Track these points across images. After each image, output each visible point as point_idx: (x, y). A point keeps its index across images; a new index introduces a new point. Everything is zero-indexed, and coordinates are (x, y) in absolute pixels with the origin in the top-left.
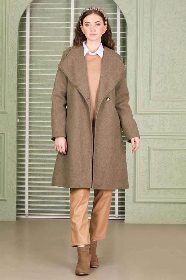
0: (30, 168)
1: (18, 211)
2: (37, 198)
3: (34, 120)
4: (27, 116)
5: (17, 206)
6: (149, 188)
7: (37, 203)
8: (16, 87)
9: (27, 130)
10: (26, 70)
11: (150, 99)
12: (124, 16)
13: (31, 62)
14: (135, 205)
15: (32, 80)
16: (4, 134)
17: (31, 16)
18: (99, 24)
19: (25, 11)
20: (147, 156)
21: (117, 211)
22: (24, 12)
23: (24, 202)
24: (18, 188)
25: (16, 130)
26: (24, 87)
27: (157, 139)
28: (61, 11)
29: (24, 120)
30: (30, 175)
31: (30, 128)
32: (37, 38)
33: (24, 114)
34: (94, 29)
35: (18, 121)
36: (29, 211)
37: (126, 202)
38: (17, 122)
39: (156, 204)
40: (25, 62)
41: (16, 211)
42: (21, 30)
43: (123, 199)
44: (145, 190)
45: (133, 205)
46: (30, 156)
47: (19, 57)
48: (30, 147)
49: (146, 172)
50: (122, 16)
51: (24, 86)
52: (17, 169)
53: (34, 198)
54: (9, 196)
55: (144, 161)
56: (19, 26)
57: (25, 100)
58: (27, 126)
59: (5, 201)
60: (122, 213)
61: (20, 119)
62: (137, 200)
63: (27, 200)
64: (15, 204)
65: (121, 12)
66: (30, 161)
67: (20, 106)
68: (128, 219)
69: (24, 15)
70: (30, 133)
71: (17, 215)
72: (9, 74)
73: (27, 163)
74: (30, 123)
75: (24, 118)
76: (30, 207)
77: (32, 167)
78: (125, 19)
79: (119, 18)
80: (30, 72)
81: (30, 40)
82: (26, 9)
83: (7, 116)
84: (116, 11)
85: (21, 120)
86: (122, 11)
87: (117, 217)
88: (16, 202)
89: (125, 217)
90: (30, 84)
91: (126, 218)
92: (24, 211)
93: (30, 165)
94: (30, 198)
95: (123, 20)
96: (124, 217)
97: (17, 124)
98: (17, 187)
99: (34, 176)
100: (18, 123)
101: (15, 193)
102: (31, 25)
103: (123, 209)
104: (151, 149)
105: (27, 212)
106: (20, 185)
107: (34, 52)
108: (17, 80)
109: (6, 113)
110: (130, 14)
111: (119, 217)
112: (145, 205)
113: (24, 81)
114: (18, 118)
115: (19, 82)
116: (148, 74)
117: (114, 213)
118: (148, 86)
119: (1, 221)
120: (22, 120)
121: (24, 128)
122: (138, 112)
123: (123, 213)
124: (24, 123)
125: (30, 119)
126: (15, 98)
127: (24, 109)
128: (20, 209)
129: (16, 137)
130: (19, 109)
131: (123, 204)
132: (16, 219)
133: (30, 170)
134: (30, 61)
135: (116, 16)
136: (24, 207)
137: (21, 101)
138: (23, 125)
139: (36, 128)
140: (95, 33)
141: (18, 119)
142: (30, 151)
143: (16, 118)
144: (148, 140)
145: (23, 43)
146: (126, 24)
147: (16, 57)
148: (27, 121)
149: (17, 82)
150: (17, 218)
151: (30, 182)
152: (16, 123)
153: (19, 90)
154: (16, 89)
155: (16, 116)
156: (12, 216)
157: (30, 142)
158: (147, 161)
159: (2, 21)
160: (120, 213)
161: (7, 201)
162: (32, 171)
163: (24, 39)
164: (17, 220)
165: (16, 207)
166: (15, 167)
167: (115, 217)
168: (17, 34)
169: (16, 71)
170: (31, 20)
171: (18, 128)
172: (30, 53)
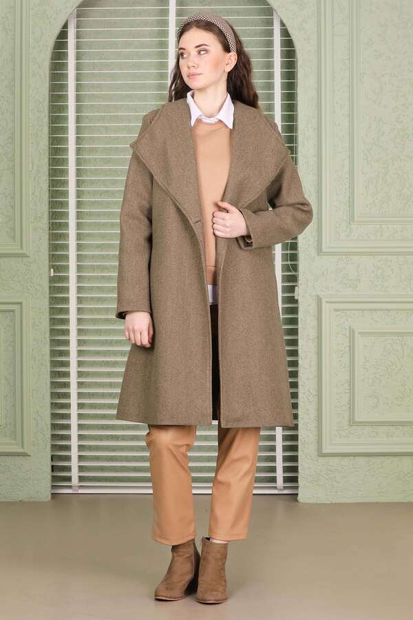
0: (81, 380)
1: (54, 479)
2: (97, 448)
3: (89, 272)
4: (73, 263)
5: (52, 466)
6: (352, 422)
7: (97, 458)
8: (47, 196)
9: (73, 295)
10: (67, 159)
11: (352, 218)
12: (288, 33)
13: (79, 140)
14: (321, 460)
15: (83, 181)
16: (20, 303)
17: (78, 36)
19: (66, 26)
20: (347, 349)
21: (280, 475)
22: (63, 28)
23: (68, 458)
24: (54, 426)
25: (47, 295)
26: (65, 196)
27: (368, 310)
28: (146, 24)
29: (65, 272)
30: (80, 395)
31: (79, 289)
32: (93, 86)
33: (66, 257)
34: (193, 61)
35: (52, 274)
36: (80, 477)
37: (300, 454)
38: (50, 277)
39: (370, 458)
40: (65, 140)
41: (49, 477)
42: (56, 68)
43: (295, 448)
44: (343, 427)
45: (317, 461)
46: (80, 353)
47: (52, 130)
48: (80, 332)
49: (346, 386)
50: (285, 33)
51: (65, 194)
52: (51, 382)
53: (90, 448)
54: (34, 445)
55: (340, 361)
56: (52, 59)
57: (66, 225)
58: (73, 284)
59: (25, 455)
60: (292, 480)
61: (57, 269)
62: (325, 451)
63: (74, 453)
64: (49, 463)
65: (282, 24)
66: (80, 364)
67: (57, 240)
68: (306, 493)
69: (63, 34)
70: (80, 300)
71: (53, 487)
72: (30, 169)
73: (73, 369)
74: (79, 278)
75: (66, 268)
76: (81, 468)
77: (86, 377)
78: (291, 39)
79: (277, 38)
80: (78, 162)
81: (77, 90)
82: (67, 21)
83: (26, 263)
84: (270, 23)
85: (59, 272)
86: (285, 22)
87: (281, 490)
88: (50, 457)
89: (300, 489)
90: (77, 190)
91: (301, 492)
92: (69, 479)
93: (80, 374)
94: (81, 448)
95: (288, 43)
96: (297, 488)
97: (50, 282)
98: (52, 424)
99: (90, 398)
100: (52, 280)
101: (48, 436)
102: (78, 57)
103: (295, 469)
104: (356, 334)
105: (75, 481)
106: (60, 419)
107: (87, 117)
108: (48, 181)
109: (24, 256)
110: (303, 28)
111: (285, 488)
112: (345, 461)
113: (65, 183)
114: (53, 267)
115: (53, 187)
116: (347, 163)
117: (274, 480)
118: (346, 189)
119: (18, 500)
120: (62, 272)
121: (67, 289)
122: (324, 250)
123: (295, 480)
124: (66, 279)
125: (79, 268)
126: (45, 222)
127: (66, 247)
128: (59, 473)
129: (48, 310)
130: (53, 248)
131: (295, 459)
132: (50, 497)
133: (80, 384)
134: (77, 137)
135: (271, 33)
136: (69, 469)
137: (57, 229)
138: (63, 282)
139: (92, 288)
141: (52, 270)
142: (80, 342)
143: (47, 267)
144: (348, 313)
145: (60, 96)
146: (294, 51)
147: (46, 130)
148: (72, 273)
149: (48, 186)
150: (52, 494)
151: (82, 412)
152: (47, 279)
153: (53, 204)
154: (47, 204)
155: (46, 263)
156: (41, 488)
157: (80, 321)
158: (346, 360)
159: (14, 48)
160: (286, 480)
161: (30, 456)
162: (86, 387)
163: (64, 87)
164: (52, 498)
165: (50, 469)
166: (47, 379)
167: (275, 488)
168: (48, 78)
169: (46, 161)
170: (78, 46)
171: (53, 290)
172: (78, 120)
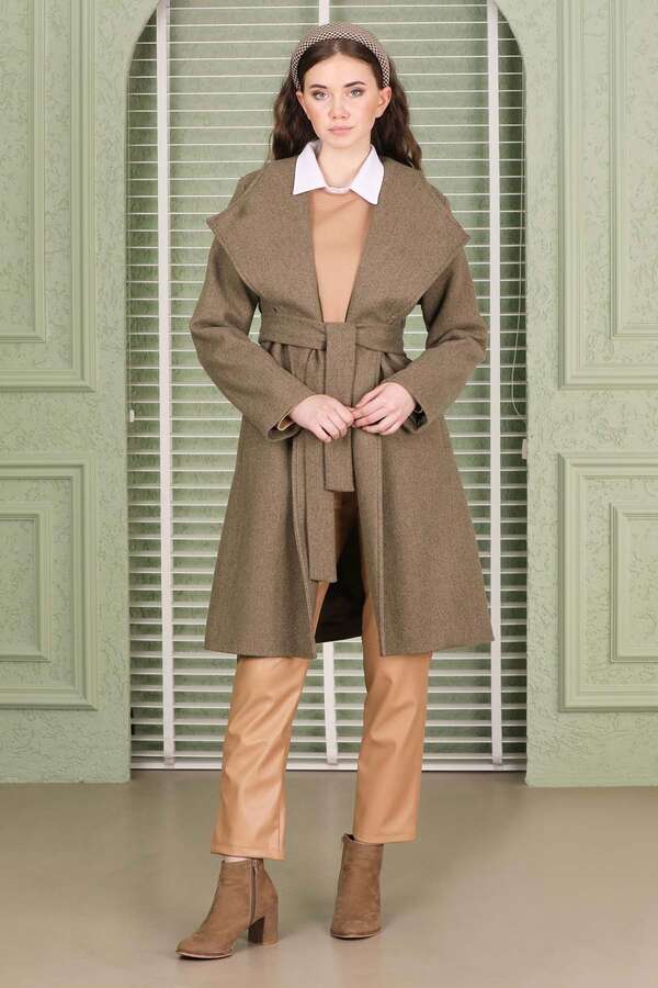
0: (180, 588)
1: (136, 746)
2: (205, 697)
3: (192, 415)
4: (165, 401)
5: (133, 726)
6: (613, 656)
7: (206, 714)
8: (123, 294)
9: (165, 452)
10: (156, 233)
11: (613, 329)
12: (511, 31)
13: (174, 204)
14: (564, 718)
15: (182, 270)
16: (81, 466)
17: (173, 36)
19: (152, 20)
20: (606, 539)
21: (497, 740)
22: (149, 24)
23: (158, 713)
24: (135, 662)
25: (124, 454)
26: (152, 292)
27: (639, 477)
28: (282, 16)
29: (153, 415)
30: (177, 613)
31: (176, 443)
32: (197, 116)
33: (155, 392)
35: (132, 419)
36: (176, 743)
37: (530, 707)
38: (129, 423)
39: (641, 716)
40: (153, 204)
41: (128, 744)
42: (137, 87)
43: (521, 698)
44: (600, 665)
45: (557, 720)
46: (177, 544)
47: (132, 186)
48: (177, 510)
49: (604, 600)
50: (506, 31)
51: (153, 290)
52: (131, 592)
53: (194, 697)
54: (102, 694)
55: (594, 559)
56: (132, 73)
57: (155, 339)
58: (165, 435)
59: (88, 709)
60: (517, 748)
61: (139, 410)
62: (569, 703)
63: (168, 705)
64: (127, 722)
65: (501, 17)
66: (177, 562)
67: (139, 364)
68: (540, 769)
69: (149, 34)
70: (177, 460)
71: (134, 759)
72: (97, 249)
73: (166, 571)
74: (176, 426)
75: (155, 409)
76: (178, 730)
77: (186, 583)
78: (515, 42)
79: (493, 40)
80: (174, 239)
81: (172, 123)
82: (155, 12)
83: (91, 402)
84: (482, 14)
85: (144, 415)
86: (505, 14)
87: (499, 765)
88: (128, 712)
89: (529, 764)
90: (173, 284)
91: (530, 768)
92: (159, 746)
93: (177, 579)
94: (178, 696)
95: (511, 47)
96: (524, 761)
97: (129, 431)
98: (132, 659)
99: (194, 617)
100: (132, 428)
101: (127, 679)
102: (174, 69)
103: (522, 732)
104: (620, 516)
105: (169, 749)
106: (144, 650)
107: (188, 166)
108: (124, 271)
109: (87, 390)
110: (535, 24)
111: (505, 762)
112: (603, 719)
113: (153, 272)
114: (133, 407)
115: (134, 278)
116: (605, 241)
117: (487, 748)
118: (604, 283)
119: (77, 781)
120: (147, 415)
121: (155, 443)
122: (569, 380)
123: (521, 748)
124: (155, 426)
125: (176, 409)
126: (120, 336)
127: (155, 375)
128: (143, 736)
129: (125, 475)
130: (135, 376)
131: (522, 715)
132: (128, 776)
133: (177, 595)
134: (172, 199)
135: (482, 31)
136: (159, 730)
137: (140, 346)
138: (150, 431)
139: (196, 441)
141: (132, 412)
142: (177, 528)
143: (124, 407)
144: (608, 482)
145: (144, 133)
146: (520, 60)
147: (121, 188)
148: (165, 418)
149: (124, 276)
150: (132, 770)
151: (181, 639)
152: (122, 428)
153: (132, 307)
154: (123, 305)
155: (123, 401)
156: (113, 762)
157: (176, 493)
158: (603, 558)
159: (69, 57)
160: (507, 748)
161: (93, 710)
162: (187, 600)
163: (150, 118)
164: (133, 777)
165: (128, 731)
166: (123, 588)
167: (490, 761)
168: (124, 105)
169: (122, 237)
170: (173, 53)
171: (133, 443)
172: (173, 171)
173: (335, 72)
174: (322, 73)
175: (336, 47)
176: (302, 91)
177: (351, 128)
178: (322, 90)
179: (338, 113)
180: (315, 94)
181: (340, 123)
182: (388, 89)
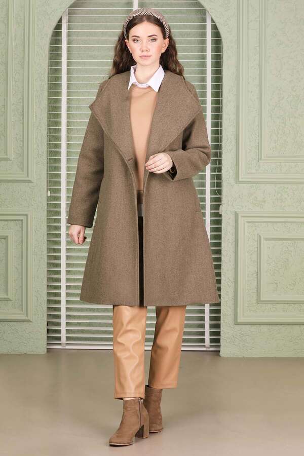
0: (69, 269)
1: (49, 338)
2: (79, 317)
4: (64, 187)
5: (48, 329)
6: (259, 301)
7: (80, 324)
8: (46, 140)
9: (63, 210)
10: (61, 114)
11: (260, 158)
12: (217, 27)
13: (69, 101)
14: (237, 327)
15: (71, 130)
16: (27, 215)
17: (69, 28)
18: (155, 40)
19: (60, 21)
20: (256, 249)
21: (207, 337)
23: (59, 324)
24: (49, 302)
25: (46, 210)
26: (59, 140)
28: (116, 20)
29: (58, 194)
30: (68, 280)
32: (79, 63)
33: (59, 183)
34: (147, 47)
35: (49, 195)
36: (67, 337)
37: (222, 323)
38: (48, 197)
39: (271, 327)
40: (59, 101)
41: (46, 337)
42: (53, 50)
43: (218, 319)
44: (252, 304)
45: (234, 328)
46: (68, 250)
47: (50, 93)
49: (255, 276)
50: (215, 27)
51: (59, 138)
52: (48, 270)
53: (74, 317)
54: (35, 315)
55: (250, 258)
56: (51, 44)
57: (60, 160)
58: (63, 202)
59: (29, 321)
60: (216, 341)
61: (52, 191)
62: (240, 319)
63: (63, 320)
64: (45, 328)
65: (213, 21)
66: (68, 258)
67: (53, 171)
68: (226, 350)
69: (59, 27)
71: (48, 344)
72: (35, 120)
73: (63, 262)
74: (68, 198)
75: (59, 191)
76: (68, 331)
77: (72, 267)
78: (219, 32)
79: (209, 31)
80: (68, 116)
81: (68, 66)
82: (61, 17)
83: (31, 187)
84: (204, 20)
85: (54, 193)
86: (214, 19)
87: (208, 348)
88: (46, 323)
89: (221, 347)
90: (68, 136)
91: (222, 349)
92: (59, 339)
93: (68, 265)
94: (68, 317)
95: (217, 34)
96: (219, 346)
97: (48, 200)
98: (48, 300)
99: (75, 282)
101: (45, 308)
102: (69, 42)
103: (218, 333)
104: (262, 239)
105: (64, 340)
106: (53, 296)
107: (75, 85)
108: (46, 130)
109: (29, 181)
110: (227, 24)
111: (211, 346)
112: (253, 328)
113: (59, 131)
114: (50, 189)
115: (50, 133)
116: (257, 119)
117: (203, 341)
118: (256, 137)
119: (23, 353)
120: (56, 194)
121: (59, 206)
122: (240, 180)
123: (218, 341)
124: (59, 198)
125: (68, 191)
126: (44, 158)
127: (59, 176)
128: (52, 334)
129: (46, 220)
130: (50, 176)
131: (218, 326)
132: (46, 351)
133: (68, 272)
134: (68, 99)
135: (204, 27)
136: (59, 331)
137: (53, 163)
138: (57, 200)
140: (149, 54)
141: (49, 192)
142: (68, 243)
143: (46, 190)
144: (257, 224)
145: (56, 70)
146: (221, 40)
147: (46, 94)
148: (63, 195)
149: (46, 133)
150: (47, 348)
151: (69, 291)
152: (45, 199)
153: (50, 146)
154: (46, 145)
155: (45, 187)
156: (40, 345)
158: (255, 257)
159: (24, 36)
160: (212, 341)
161: (31, 322)
162: (72, 274)
163: (59, 64)
164: (47, 352)
165: (46, 331)
166: (44, 268)
167: (204, 346)
168: (47, 57)
169: (46, 115)
170: (69, 35)
171: (49, 206)
172: (68, 87)
173: (143, 30)
174: (138, 30)
175: (144, 18)
176: (128, 39)
177: (150, 56)
178: (137, 38)
179: (144, 49)
180: (134, 40)
181: (145, 53)
182: (168, 40)
